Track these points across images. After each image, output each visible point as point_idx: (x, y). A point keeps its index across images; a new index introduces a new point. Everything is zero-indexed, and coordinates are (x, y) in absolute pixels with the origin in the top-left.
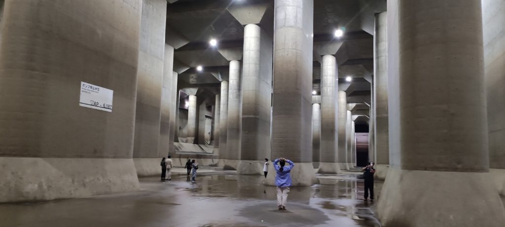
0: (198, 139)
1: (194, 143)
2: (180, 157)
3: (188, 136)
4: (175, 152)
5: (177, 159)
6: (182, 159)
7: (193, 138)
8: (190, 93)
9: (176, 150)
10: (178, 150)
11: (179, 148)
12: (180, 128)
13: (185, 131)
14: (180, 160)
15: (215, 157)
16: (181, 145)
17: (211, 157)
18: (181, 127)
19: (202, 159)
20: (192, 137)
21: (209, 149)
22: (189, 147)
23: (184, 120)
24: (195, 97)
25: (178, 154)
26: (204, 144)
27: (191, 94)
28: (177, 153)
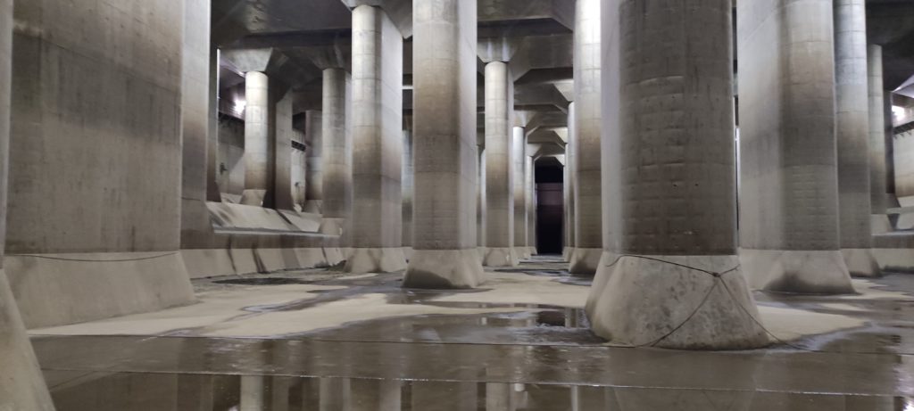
0: (275, 196)
1: (265, 205)
2: (230, 243)
3: (248, 186)
4: (212, 229)
5: (221, 253)
6: (235, 251)
7: (262, 192)
8: (248, 65)
9: (215, 225)
10: (220, 223)
11: (222, 219)
12: (223, 169)
13: (237, 176)
14: (230, 255)
15: (330, 243)
16: (228, 209)
17: (318, 242)
18: (226, 168)
19: (296, 250)
20: (259, 188)
21: (307, 224)
22: (250, 216)
23: (233, 149)
24: (264, 76)
25: (220, 236)
26: (290, 207)
27: (252, 69)
28: (217, 232)
